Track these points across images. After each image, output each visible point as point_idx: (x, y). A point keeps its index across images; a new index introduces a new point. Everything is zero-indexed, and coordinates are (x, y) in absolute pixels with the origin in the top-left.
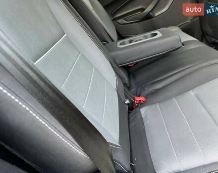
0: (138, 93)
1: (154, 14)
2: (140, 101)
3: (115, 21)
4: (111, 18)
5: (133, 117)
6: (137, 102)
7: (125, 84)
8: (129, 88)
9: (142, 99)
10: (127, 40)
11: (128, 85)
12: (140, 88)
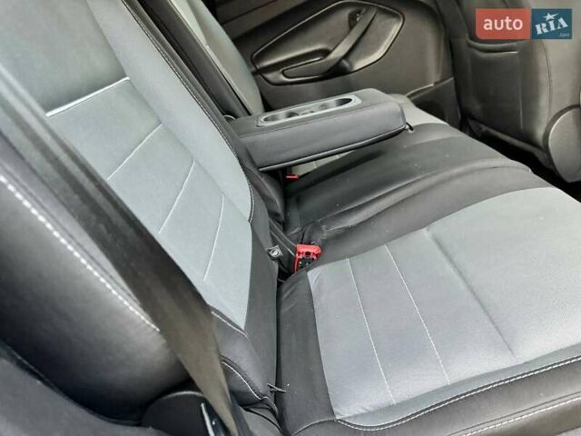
0: (306, 237)
1: (351, 66)
2: (308, 254)
3: (259, 76)
4: (249, 66)
5: (288, 293)
6: (301, 257)
7: (273, 215)
8: (285, 226)
9: (313, 249)
10: (281, 113)
11: (282, 218)
12: (310, 226)
